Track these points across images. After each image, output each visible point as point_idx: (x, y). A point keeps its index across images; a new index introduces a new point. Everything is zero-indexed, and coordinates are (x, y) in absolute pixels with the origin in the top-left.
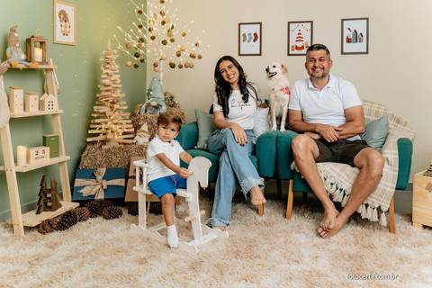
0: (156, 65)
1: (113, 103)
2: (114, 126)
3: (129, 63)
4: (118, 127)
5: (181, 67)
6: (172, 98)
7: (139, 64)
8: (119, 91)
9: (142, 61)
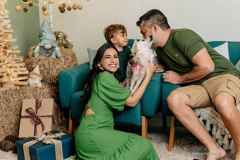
0: (44, 9)
1: (5, 48)
2: (8, 70)
3: (19, 7)
4: (13, 70)
5: (69, 9)
6: (65, 37)
7: (28, 7)
8: (10, 36)
9: (31, 5)
